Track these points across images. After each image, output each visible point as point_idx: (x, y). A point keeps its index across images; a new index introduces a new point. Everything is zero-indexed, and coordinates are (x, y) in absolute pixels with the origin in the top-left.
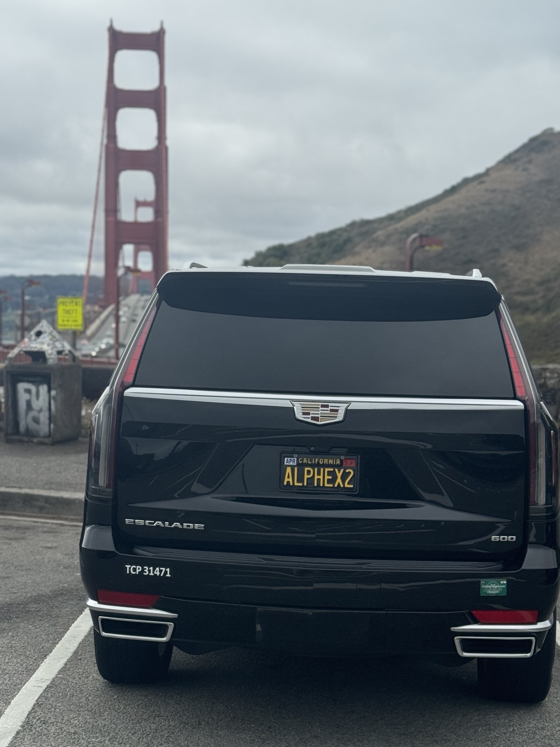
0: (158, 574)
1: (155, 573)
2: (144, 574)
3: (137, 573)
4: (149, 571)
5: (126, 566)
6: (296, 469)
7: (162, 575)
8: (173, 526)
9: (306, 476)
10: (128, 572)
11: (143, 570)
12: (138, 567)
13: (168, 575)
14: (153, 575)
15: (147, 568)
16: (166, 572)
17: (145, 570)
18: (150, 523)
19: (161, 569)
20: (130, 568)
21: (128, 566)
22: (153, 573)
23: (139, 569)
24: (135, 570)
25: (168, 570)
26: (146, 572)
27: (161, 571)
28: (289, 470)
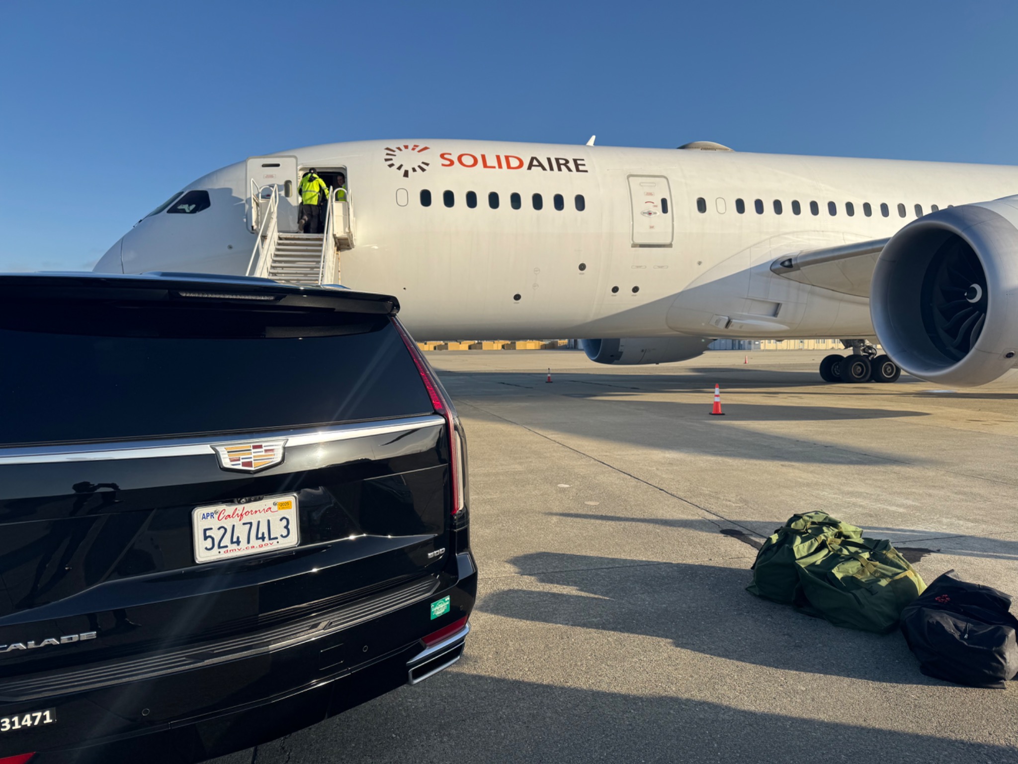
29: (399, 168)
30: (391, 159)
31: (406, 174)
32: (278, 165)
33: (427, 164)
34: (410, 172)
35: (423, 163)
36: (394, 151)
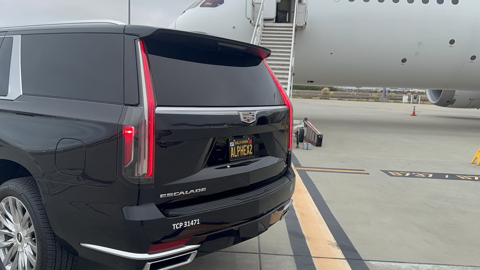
0: (192, 224)
1: (191, 224)
2: (185, 226)
3: (180, 227)
4: (187, 224)
5: (173, 225)
6: (234, 147)
7: (195, 224)
8: (190, 193)
9: (238, 151)
10: (174, 229)
11: (184, 224)
12: (180, 223)
13: (198, 223)
14: (190, 225)
15: (186, 222)
16: (197, 222)
17: (185, 224)
18: (176, 194)
19: (194, 220)
20: (175, 226)
21: (174, 225)
22: (190, 224)
23: (181, 224)
24: (178, 226)
25: (198, 220)
26: (185, 225)
27: (194, 222)
28: (232, 148)
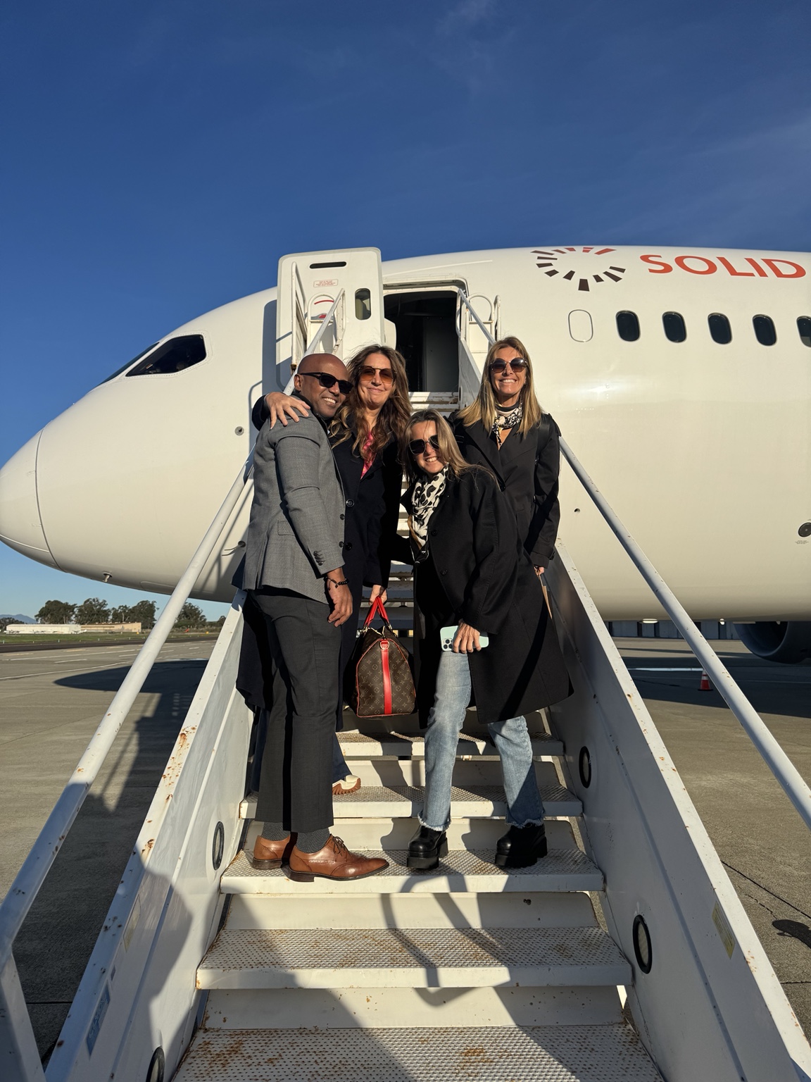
29: (569, 276)
30: (550, 265)
31: (584, 285)
32: (343, 264)
33: (622, 270)
34: (592, 283)
35: (611, 268)
36: (552, 254)
